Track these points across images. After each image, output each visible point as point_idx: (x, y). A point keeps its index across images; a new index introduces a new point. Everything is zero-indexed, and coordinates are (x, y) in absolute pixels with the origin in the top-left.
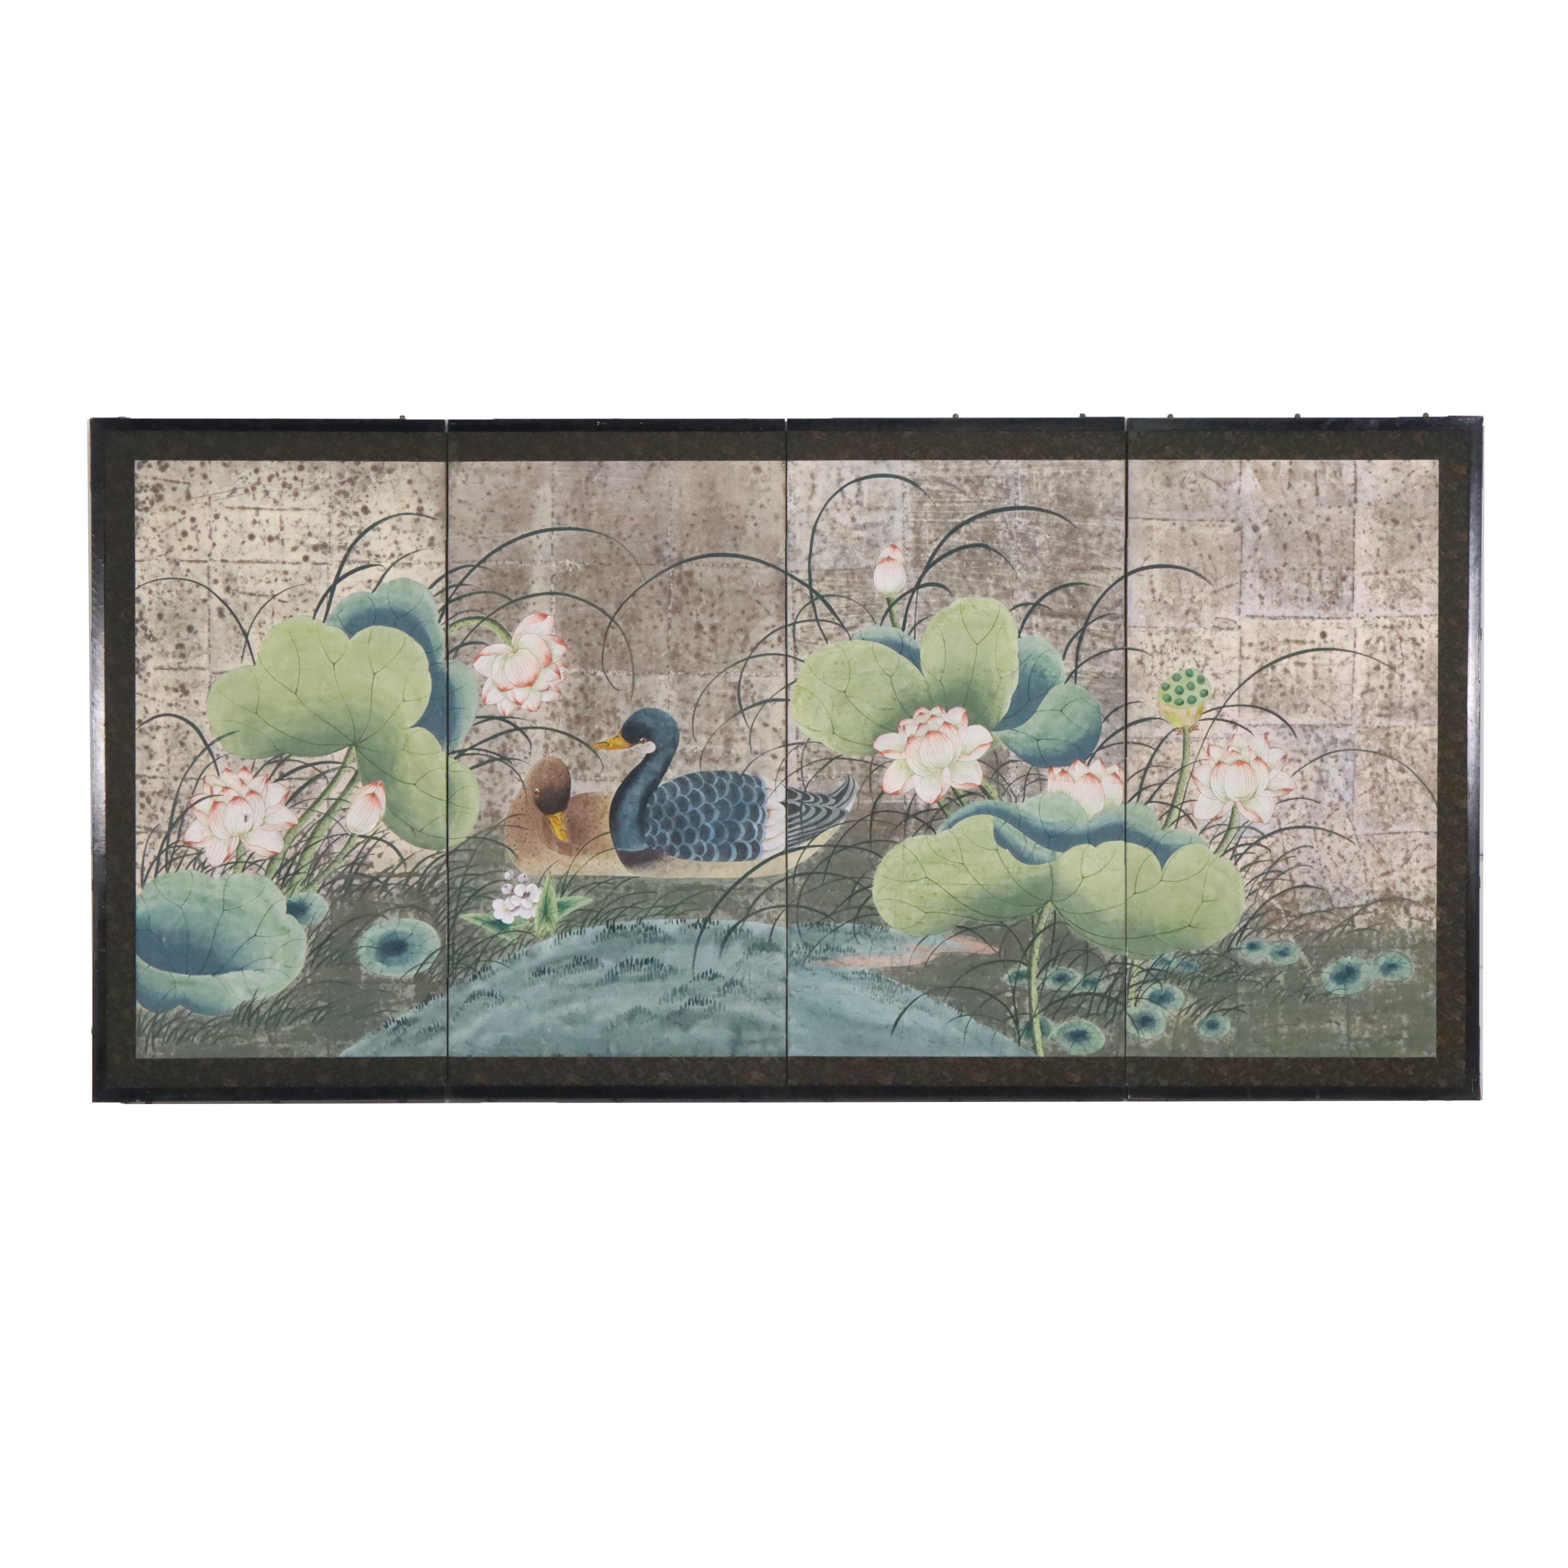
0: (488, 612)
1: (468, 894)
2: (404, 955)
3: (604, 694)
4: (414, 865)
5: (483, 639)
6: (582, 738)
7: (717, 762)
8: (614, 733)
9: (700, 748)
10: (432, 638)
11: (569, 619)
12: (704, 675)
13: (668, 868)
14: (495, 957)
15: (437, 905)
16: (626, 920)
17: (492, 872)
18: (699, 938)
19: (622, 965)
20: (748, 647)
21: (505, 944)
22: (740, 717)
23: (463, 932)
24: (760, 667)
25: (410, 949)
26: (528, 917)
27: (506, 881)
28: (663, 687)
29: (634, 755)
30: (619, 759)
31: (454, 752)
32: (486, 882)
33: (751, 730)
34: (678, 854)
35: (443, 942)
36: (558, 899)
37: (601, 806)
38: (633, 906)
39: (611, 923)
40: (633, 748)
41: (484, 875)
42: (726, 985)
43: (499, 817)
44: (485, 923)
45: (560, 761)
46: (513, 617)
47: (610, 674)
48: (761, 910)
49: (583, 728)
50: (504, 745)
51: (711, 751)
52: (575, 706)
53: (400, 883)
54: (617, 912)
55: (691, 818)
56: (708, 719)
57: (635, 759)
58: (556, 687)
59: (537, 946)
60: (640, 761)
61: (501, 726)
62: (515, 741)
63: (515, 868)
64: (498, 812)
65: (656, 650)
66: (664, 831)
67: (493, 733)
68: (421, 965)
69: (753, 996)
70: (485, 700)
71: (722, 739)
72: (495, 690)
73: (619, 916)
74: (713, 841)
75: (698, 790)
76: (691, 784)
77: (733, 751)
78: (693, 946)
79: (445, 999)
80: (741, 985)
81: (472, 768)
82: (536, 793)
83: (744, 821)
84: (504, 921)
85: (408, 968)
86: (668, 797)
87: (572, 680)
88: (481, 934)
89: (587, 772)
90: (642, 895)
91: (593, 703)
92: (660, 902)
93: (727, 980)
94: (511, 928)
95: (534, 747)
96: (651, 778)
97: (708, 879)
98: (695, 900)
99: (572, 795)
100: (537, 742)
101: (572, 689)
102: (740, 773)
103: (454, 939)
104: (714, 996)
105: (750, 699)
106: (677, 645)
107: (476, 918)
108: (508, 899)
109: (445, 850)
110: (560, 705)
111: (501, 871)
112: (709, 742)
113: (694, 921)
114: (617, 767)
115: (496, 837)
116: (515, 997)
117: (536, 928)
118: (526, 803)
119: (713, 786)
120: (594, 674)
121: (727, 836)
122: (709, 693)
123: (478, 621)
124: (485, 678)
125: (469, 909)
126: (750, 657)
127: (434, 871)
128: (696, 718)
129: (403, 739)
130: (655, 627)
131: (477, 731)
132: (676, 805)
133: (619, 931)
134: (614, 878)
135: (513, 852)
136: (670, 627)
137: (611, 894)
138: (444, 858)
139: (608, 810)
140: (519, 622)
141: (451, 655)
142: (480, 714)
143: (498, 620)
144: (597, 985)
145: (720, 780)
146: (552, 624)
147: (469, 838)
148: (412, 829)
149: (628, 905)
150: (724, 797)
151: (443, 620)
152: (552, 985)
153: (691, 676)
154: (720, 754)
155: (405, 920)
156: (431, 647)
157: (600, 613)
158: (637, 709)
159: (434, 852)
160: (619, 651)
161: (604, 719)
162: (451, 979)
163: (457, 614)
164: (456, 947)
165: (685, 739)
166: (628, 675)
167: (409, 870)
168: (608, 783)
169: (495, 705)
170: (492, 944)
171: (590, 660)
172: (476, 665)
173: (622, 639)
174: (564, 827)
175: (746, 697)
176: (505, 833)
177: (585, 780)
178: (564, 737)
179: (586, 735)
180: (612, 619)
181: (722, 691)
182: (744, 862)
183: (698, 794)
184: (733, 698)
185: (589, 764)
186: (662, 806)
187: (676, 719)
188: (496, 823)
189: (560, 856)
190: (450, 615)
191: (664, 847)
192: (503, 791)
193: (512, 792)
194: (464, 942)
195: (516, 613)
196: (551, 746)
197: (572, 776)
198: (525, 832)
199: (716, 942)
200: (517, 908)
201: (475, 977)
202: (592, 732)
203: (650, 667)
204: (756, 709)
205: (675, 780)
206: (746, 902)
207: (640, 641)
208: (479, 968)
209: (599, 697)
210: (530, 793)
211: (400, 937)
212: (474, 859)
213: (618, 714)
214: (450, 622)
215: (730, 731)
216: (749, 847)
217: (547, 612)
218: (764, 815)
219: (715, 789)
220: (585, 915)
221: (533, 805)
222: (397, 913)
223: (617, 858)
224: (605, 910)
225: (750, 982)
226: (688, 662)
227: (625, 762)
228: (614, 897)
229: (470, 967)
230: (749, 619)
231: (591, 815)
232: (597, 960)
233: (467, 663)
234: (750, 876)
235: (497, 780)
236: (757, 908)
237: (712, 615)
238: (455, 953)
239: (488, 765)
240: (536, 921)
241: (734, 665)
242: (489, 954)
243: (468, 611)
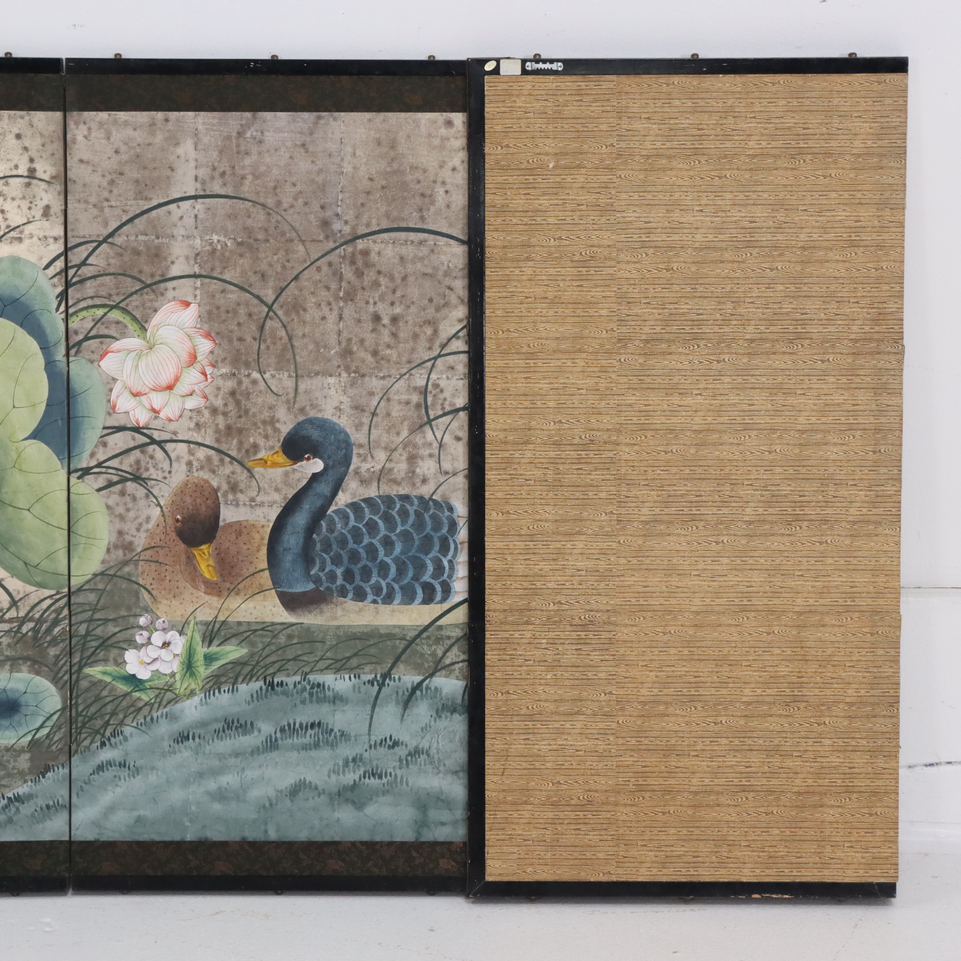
0: (118, 299)
1: (95, 644)
2: (16, 718)
3: (260, 400)
4: (28, 608)
5: (112, 332)
6: (234, 453)
7: (399, 484)
8: (272, 448)
9: (379, 467)
10: (48, 331)
11: (218, 308)
12: (383, 378)
13: (339, 613)
14: (128, 720)
15: (57, 657)
16: (288, 676)
17: (124, 617)
18: (377, 697)
19: (282, 730)
20: (438, 343)
21: (140, 704)
22: (427, 428)
23: (87, 690)
24: (452, 368)
25: (23, 710)
26: (168, 672)
27: (141, 628)
28: (332, 392)
29: (297, 475)
30: (279, 480)
31: (76, 471)
32: (117, 629)
33: (441, 445)
34: (350, 595)
35: (64, 701)
36: (205, 650)
37: (257, 536)
38: (295, 659)
39: (269, 679)
40: (295, 467)
41: (114, 620)
42: (410, 754)
43: (133, 550)
44: (115, 678)
45: (207, 481)
46: (148, 305)
47: (267, 376)
48: (453, 664)
49: (235, 442)
50: (138, 462)
51: (391, 470)
52: (225, 414)
53: (10, 631)
54: (277, 666)
55: (367, 552)
56: (388, 431)
57: (299, 480)
58: (202, 391)
59: (179, 706)
60: (304, 482)
61: (134, 439)
62: (152, 457)
63: (153, 612)
64: (131, 543)
65: (325, 347)
66: (334, 567)
67: (125, 447)
68: (38, 730)
69: (442, 768)
70: (114, 407)
71: (404, 458)
72: (127, 394)
73: (279, 670)
74: (393, 580)
75: (376, 518)
76: (367, 510)
77: (418, 470)
78: (369, 708)
79: (67, 771)
80: (428, 755)
81: (99, 490)
82: (177, 521)
83: (431, 555)
84: (139, 676)
85: (21, 734)
86: (339, 526)
87: (220, 382)
88: (110, 692)
89: (240, 496)
90: (307, 645)
91: (247, 411)
92: (329, 654)
93: (411, 748)
94: (147, 685)
95: (175, 464)
96: (319, 503)
97: (388, 627)
98: (373, 651)
99: (221, 524)
100: (178, 458)
101: (222, 392)
102: (427, 497)
103: (78, 697)
104: (394, 768)
105: (439, 407)
106: (349, 340)
107: (104, 673)
108: (143, 649)
109: (66, 590)
110: (207, 413)
111: (136, 616)
112: (389, 460)
113: (371, 677)
114: (277, 490)
115: (129, 574)
116: (153, 768)
117: (178, 685)
118: (166, 533)
119: (394, 513)
120: (249, 375)
121: (410, 574)
122: (388, 400)
123: (106, 310)
124: (115, 380)
125: (96, 662)
126: (440, 356)
127: (53, 616)
128: (373, 431)
129: (14, 455)
130: (324, 318)
131: (105, 445)
132: (349, 537)
133: (279, 689)
134: (273, 624)
135: (149, 592)
136: (341, 318)
137: (269, 644)
138: (65, 600)
139: (266, 541)
140: (156, 311)
141: (73, 352)
142: (107, 425)
143: (130, 308)
144: (252, 753)
145: (402, 506)
146: (196, 314)
147: (95, 575)
148: (26, 564)
149: (291, 657)
150: (407, 527)
151: (62, 308)
152: (197, 754)
153: (367, 379)
154: (402, 474)
155: (16, 675)
156: (47, 341)
157: (255, 301)
158: (301, 418)
159: (53, 592)
160: (279, 346)
161: (261, 430)
162: (74, 747)
163: (79, 301)
164: (80, 708)
165: (359, 455)
166: (290, 376)
167: (22, 614)
168: (265, 509)
169: (127, 413)
170: (124, 704)
171: (244, 358)
172: (102, 363)
173: (283, 333)
174: (211, 562)
175: (433, 404)
176: (140, 568)
177: (237, 505)
178: (212, 452)
179: (239, 450)
180: (270, 308)
181: (404, 397)
182: (432, 606)
183: (377, 523)
184: (418, 406)
185: (242, 486)
186: (332, 537)
187: (348, 430)
188: (129, 556)
189: (207, 598)
190: (70, 303)
191: (334, 587)
192: (136, 518)
193: (148, 519)
194: (89, 701)
195: (151, 301)
196: (195, 463)
197: (221, 499)
198: (164, 569)
199: (397, 703)
200: (155, 660)
201: (103, 744)
202: (246, 446)
203: (316, 368)
204: (447, 419)
205: (347, 506)
206: (434, 654)
207: (304, 335)
208: (108, 734)
209: (255, 404)
210: (170, 521)
211: (11, 695)
212: (102, 601)
213: (277, 425)
214: (71, 311)
215: (415, 446)
216: (438, 588)
217: (190, 299)
218: (456, 549)
219: (397, 517)
220: (238, 668)
221: (174, 536)
222: (7, 667)
223: (277, 601)
224: (262, 664)
225: (438, 750)
226: (363, 361)
227: (286, 483)
228: (273, 648)
229: (97, 732)
230: (438, 309)
231: (245, 547)
232: (252, 724)
233: (92, 362)
234: (438, 623)
235: (130, 505)
236: (448, 661)
237: (392, 304)
238: (78, 714)
239: (119, 487)
240: (178, 677)
241: (419, 365)
242: (121, 716)
243: (92, 298)
